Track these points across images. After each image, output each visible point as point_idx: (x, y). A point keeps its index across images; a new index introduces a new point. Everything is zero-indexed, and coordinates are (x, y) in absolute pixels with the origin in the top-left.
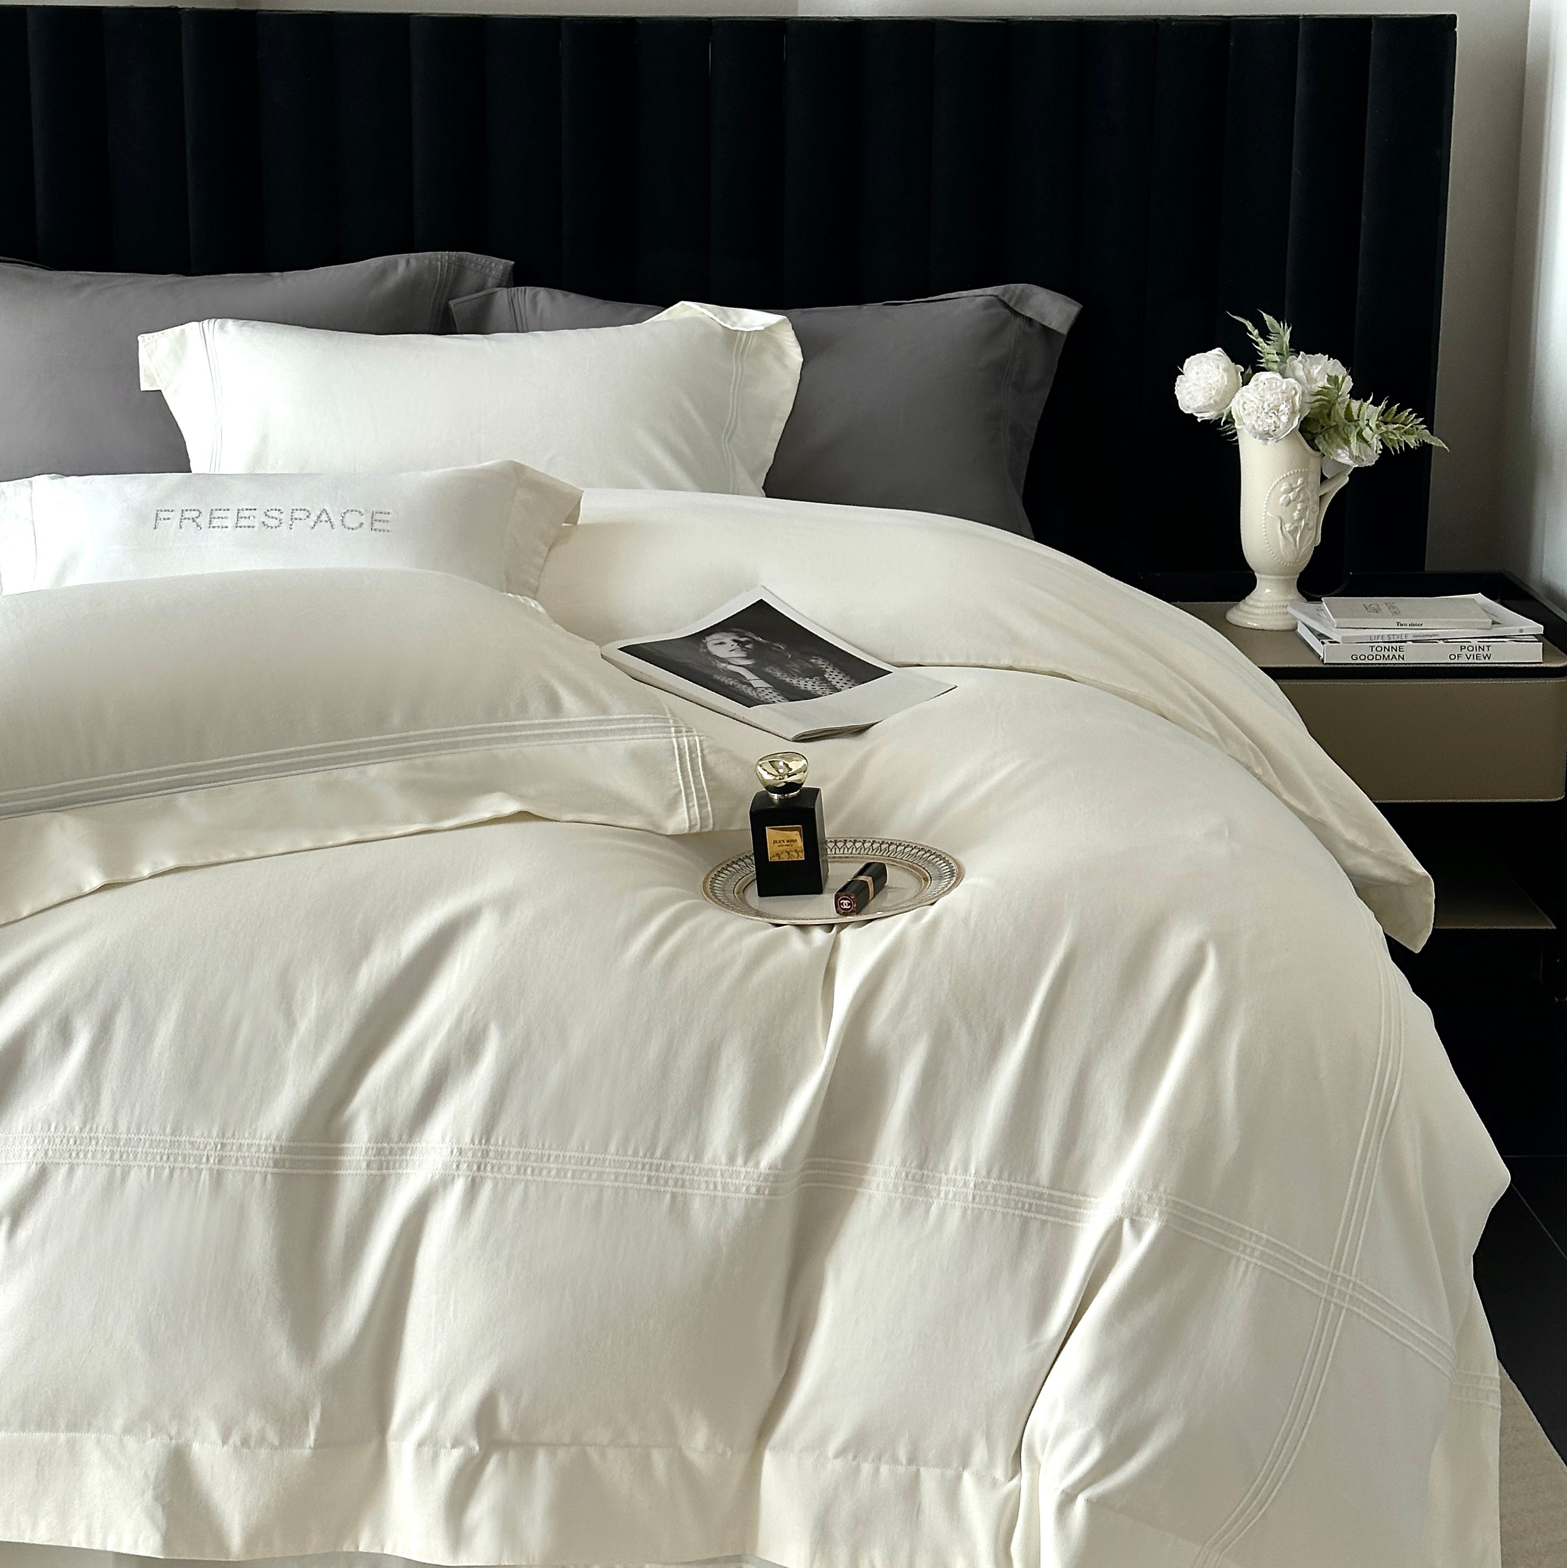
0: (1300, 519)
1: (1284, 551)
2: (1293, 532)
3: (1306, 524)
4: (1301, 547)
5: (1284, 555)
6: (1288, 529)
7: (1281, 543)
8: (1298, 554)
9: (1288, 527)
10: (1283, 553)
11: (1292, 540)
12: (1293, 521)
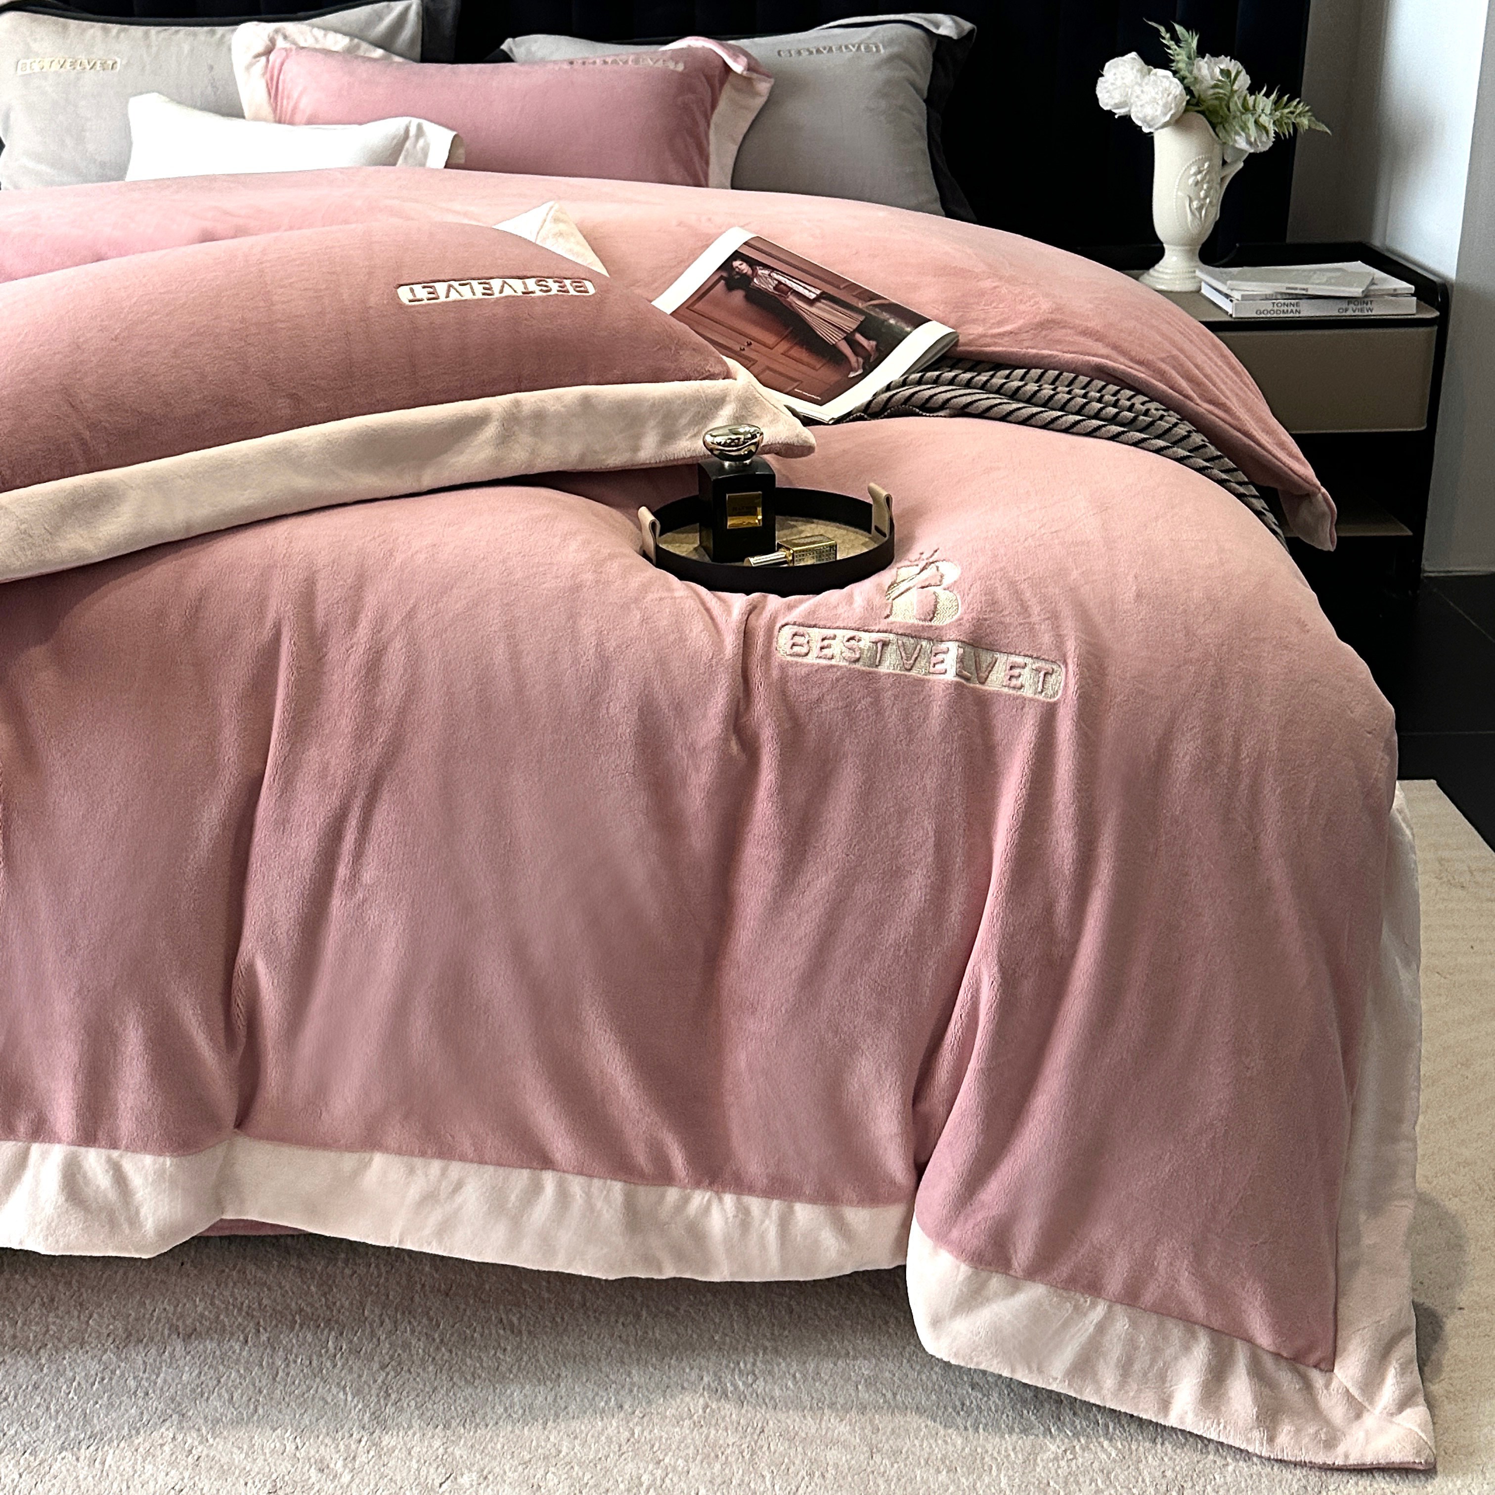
0: (1205, 198)
1: (1190, 224)
2: (1199, 210)
3: (1210, 202)
4: (1204, 221)
5: (1190, 228)
6: (1195, 207)
7: (1188, 218)
8: (1203, 227)
9: (1195, 204)
11: (1197, 216)
12: (1199, 199)
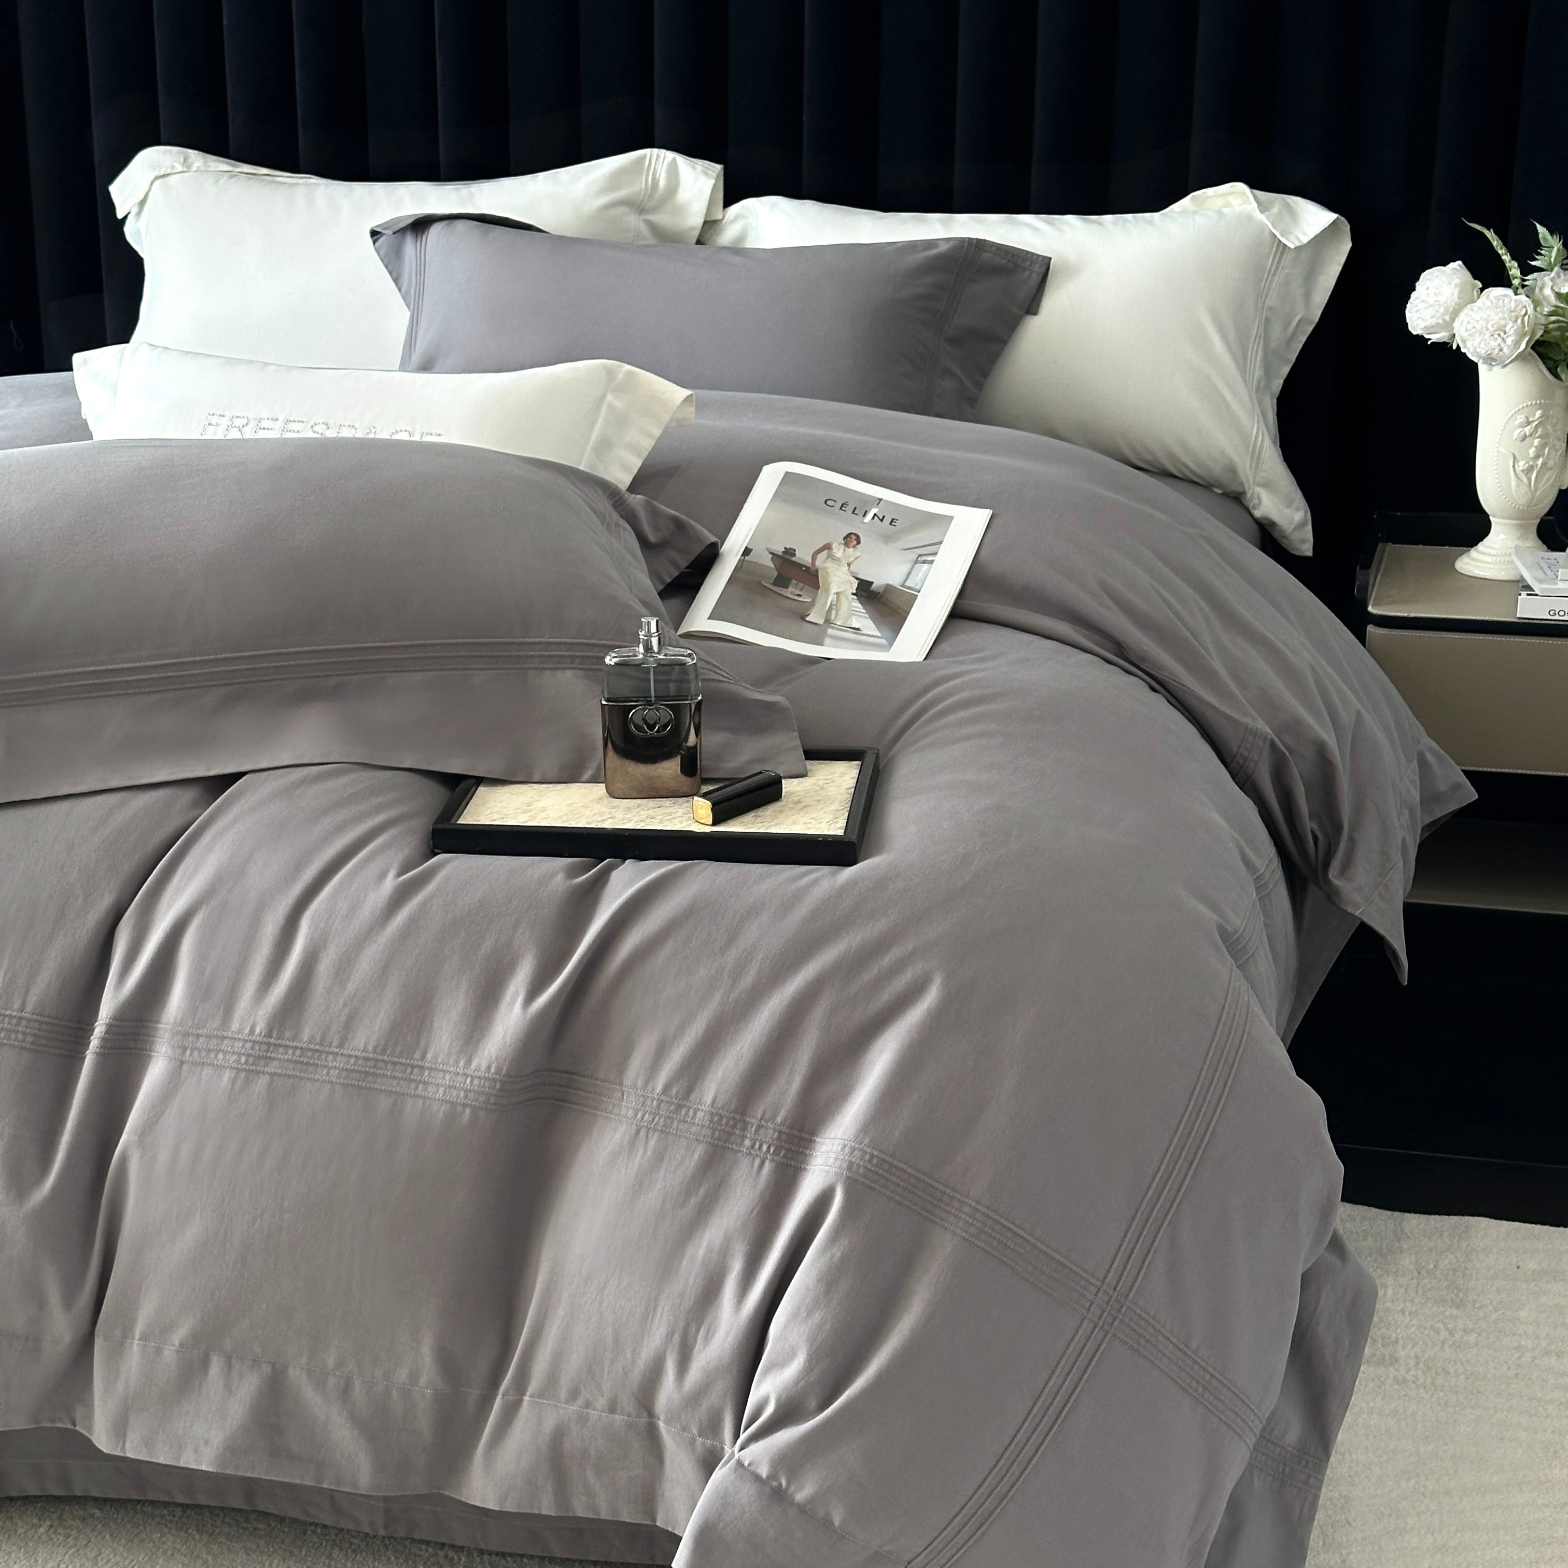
0: (1537, 457)
1: (1516, 492)
3: (1544, 464)
4: (1536, 489)
5: (1516, 497)
6: (1521, 468)
7: (1513, 482)
8: (1533, 497)
9: (1521, 465)
10: (1514, 494)
11: (1525, 480)
12: (1529, 460)
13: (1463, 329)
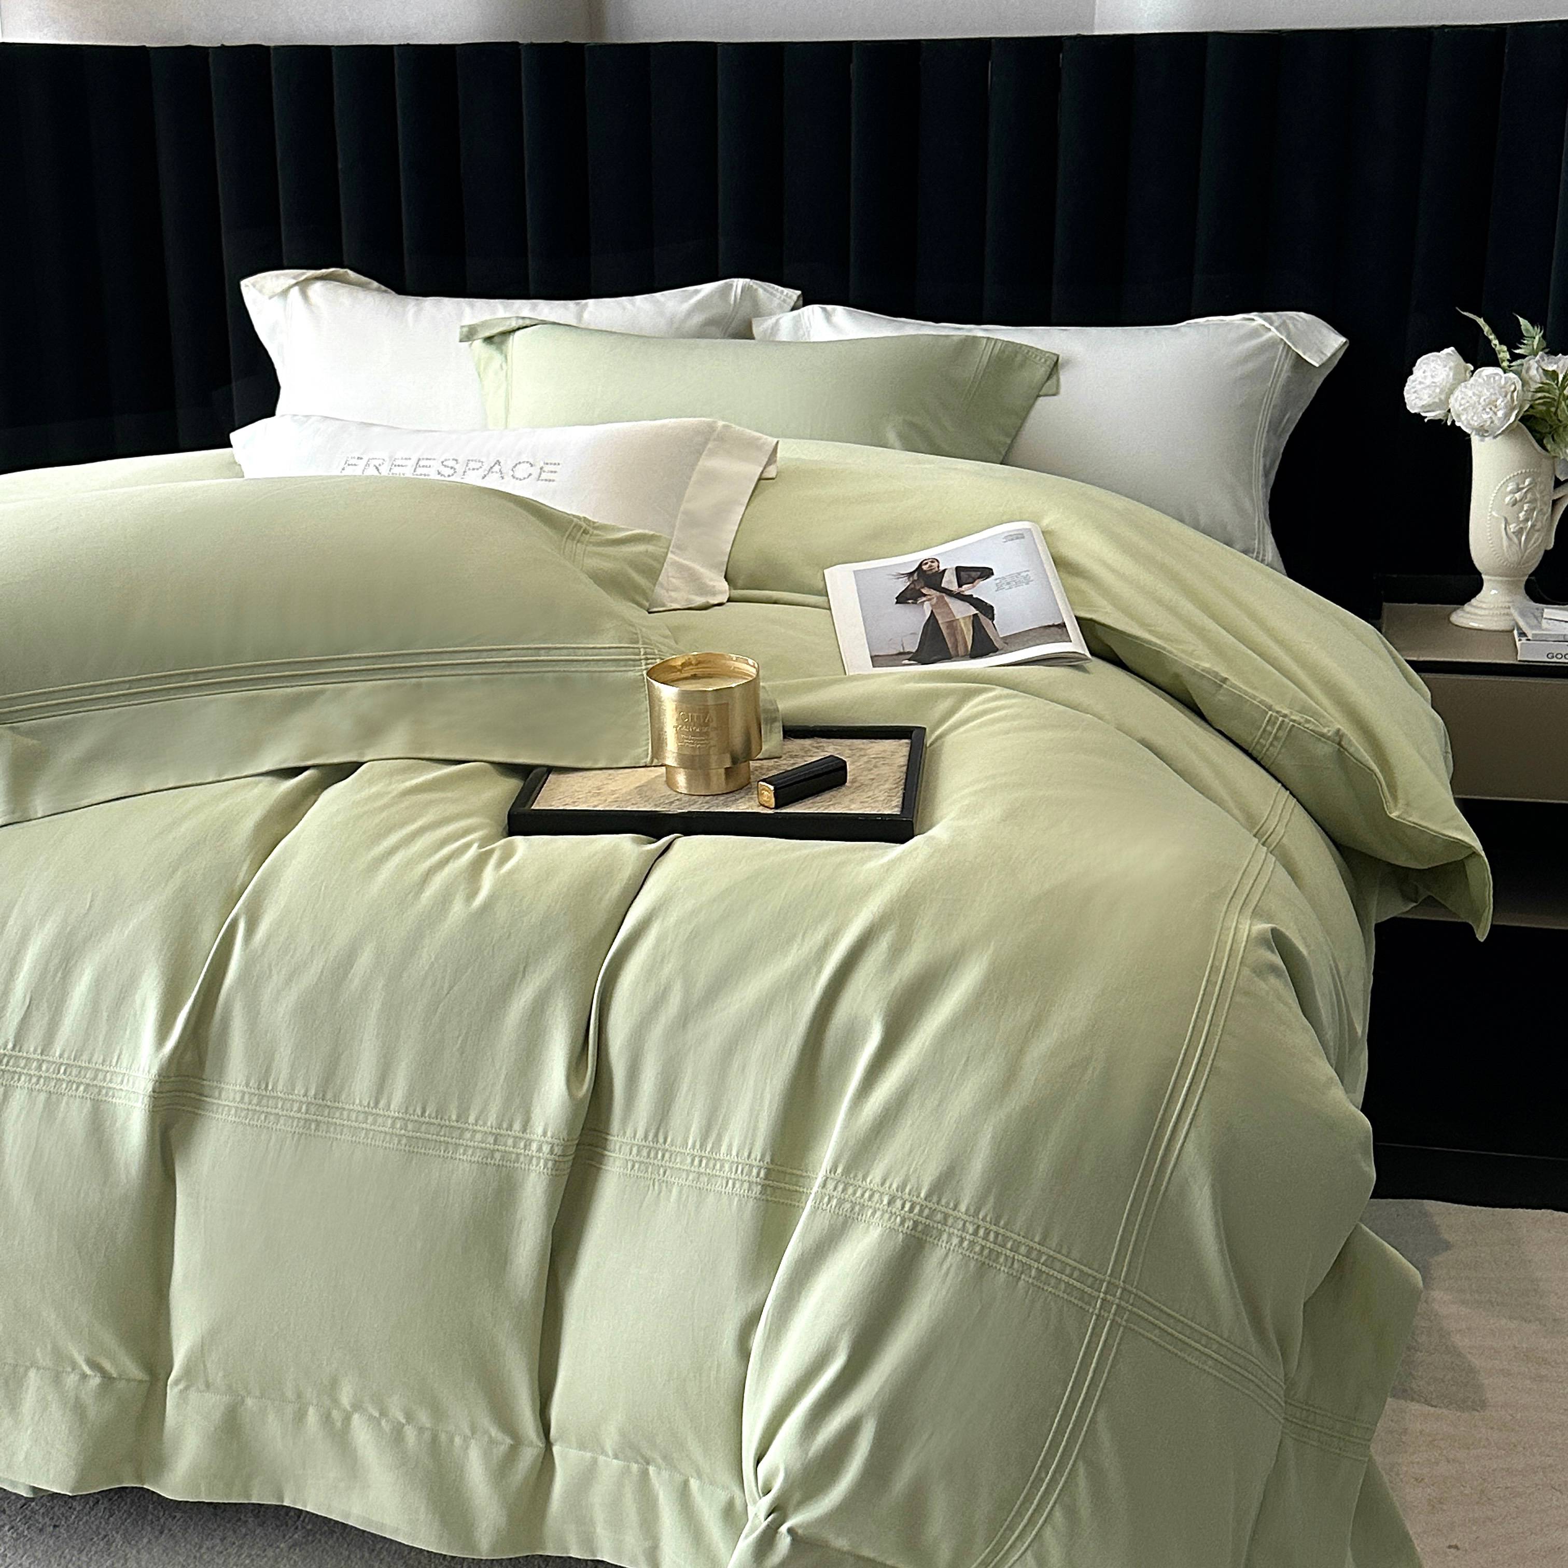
0: (1527, 520)
1: (1508, 552)
2: (1519, 533)
3: (1533, 526)
4: (1526, 549)
5: (1507, 556)
6: (1512, 530)
7: (1505, 542)
8: (1523, 555)
9: (1512, 527)
11: (1516, 540)
12: (1519, 522)
13: (1457, 406)
